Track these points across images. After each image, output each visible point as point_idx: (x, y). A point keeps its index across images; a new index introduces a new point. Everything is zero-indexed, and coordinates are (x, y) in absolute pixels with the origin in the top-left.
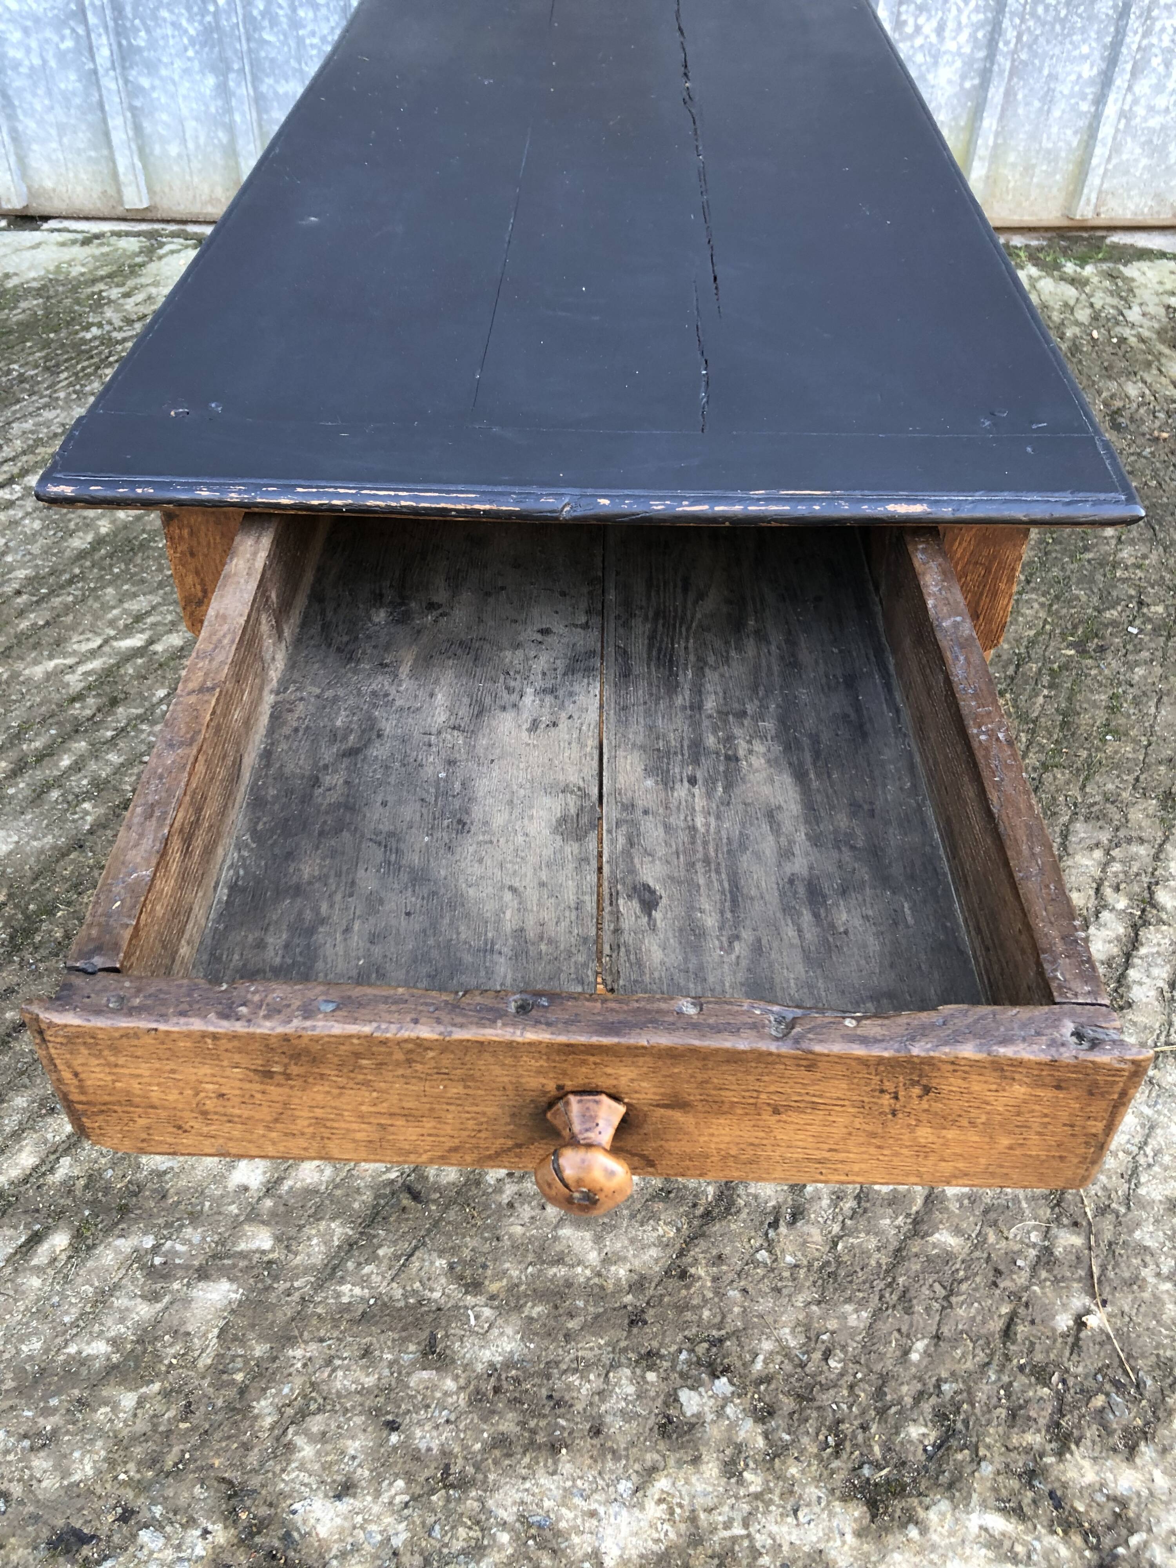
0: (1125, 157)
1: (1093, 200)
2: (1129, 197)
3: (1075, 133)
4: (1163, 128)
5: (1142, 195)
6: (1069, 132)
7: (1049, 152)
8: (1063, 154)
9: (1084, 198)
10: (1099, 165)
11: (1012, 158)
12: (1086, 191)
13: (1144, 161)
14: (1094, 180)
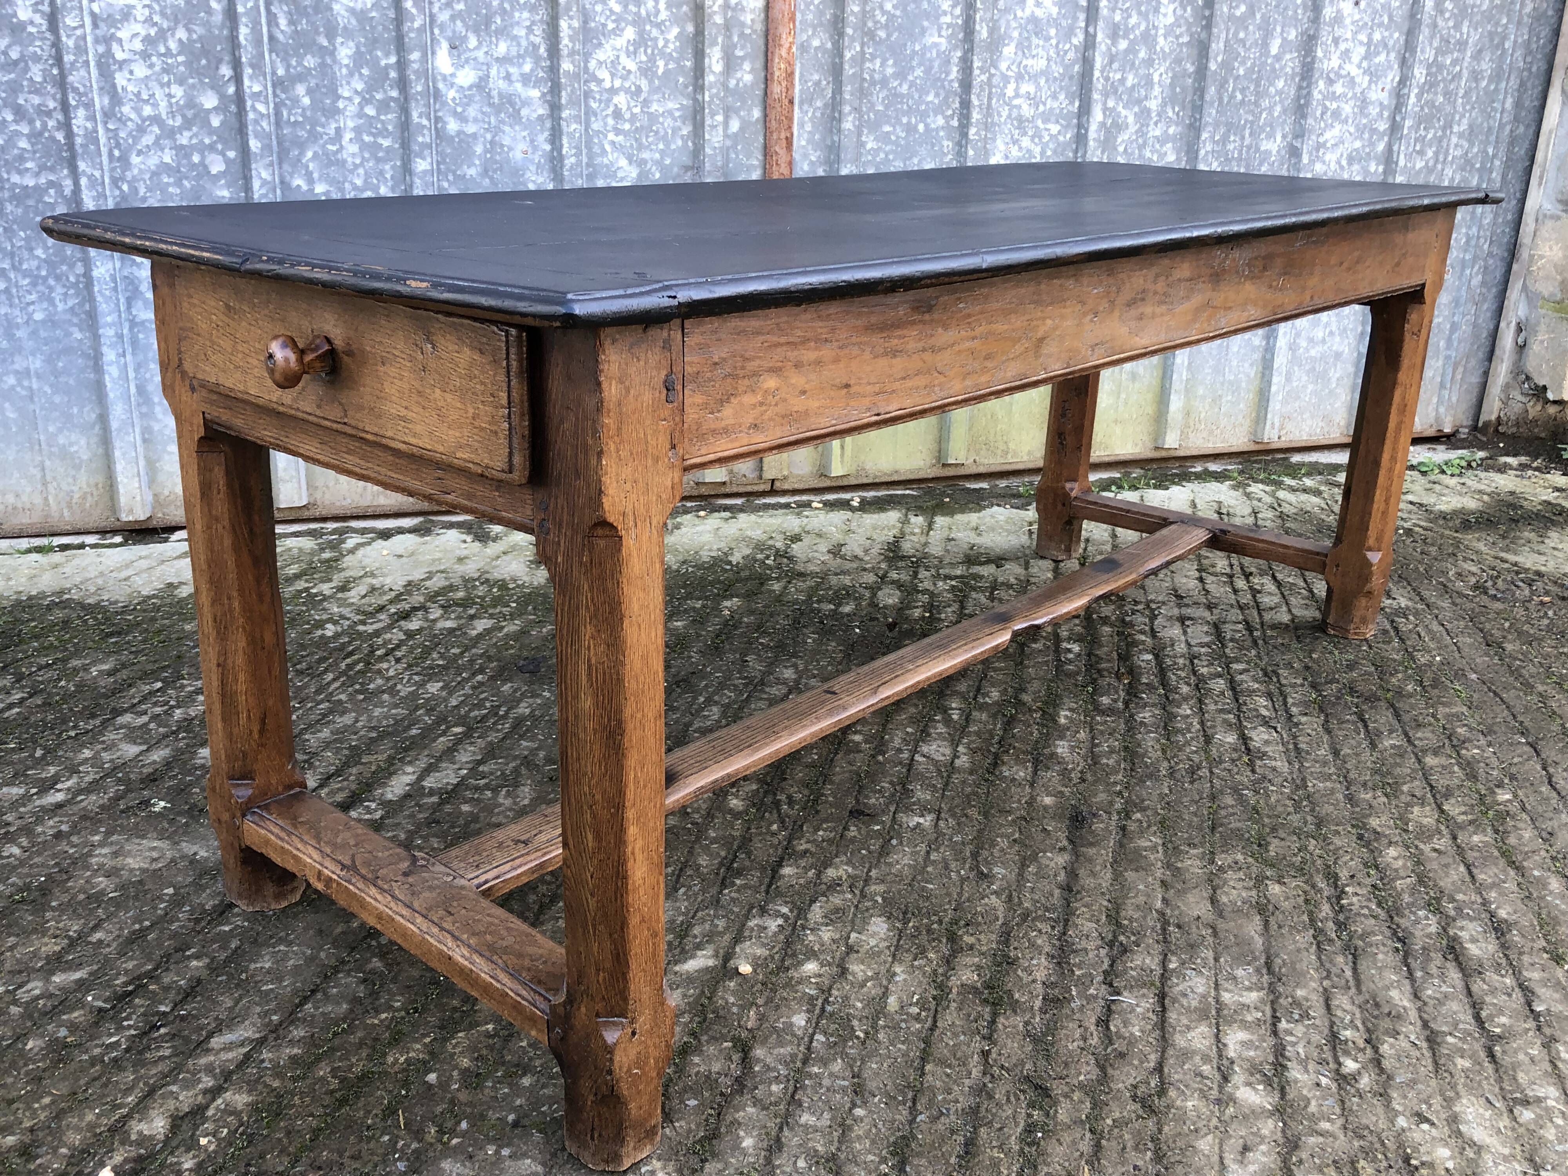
0: (1295, 384)
1: (1277, 425)
2: (1303, 420)
3: (1252, 365)
4: (1323, 357)
5: (1312, 417)
6: (1246, 365)
7: (1231, 383)
8: (1244, 385)
9: (1269, 423)
10: (1278, 392)
11: (1201, 391)
12: (1269, 416)
13: (1311, 387)
14: (1275, 405)
